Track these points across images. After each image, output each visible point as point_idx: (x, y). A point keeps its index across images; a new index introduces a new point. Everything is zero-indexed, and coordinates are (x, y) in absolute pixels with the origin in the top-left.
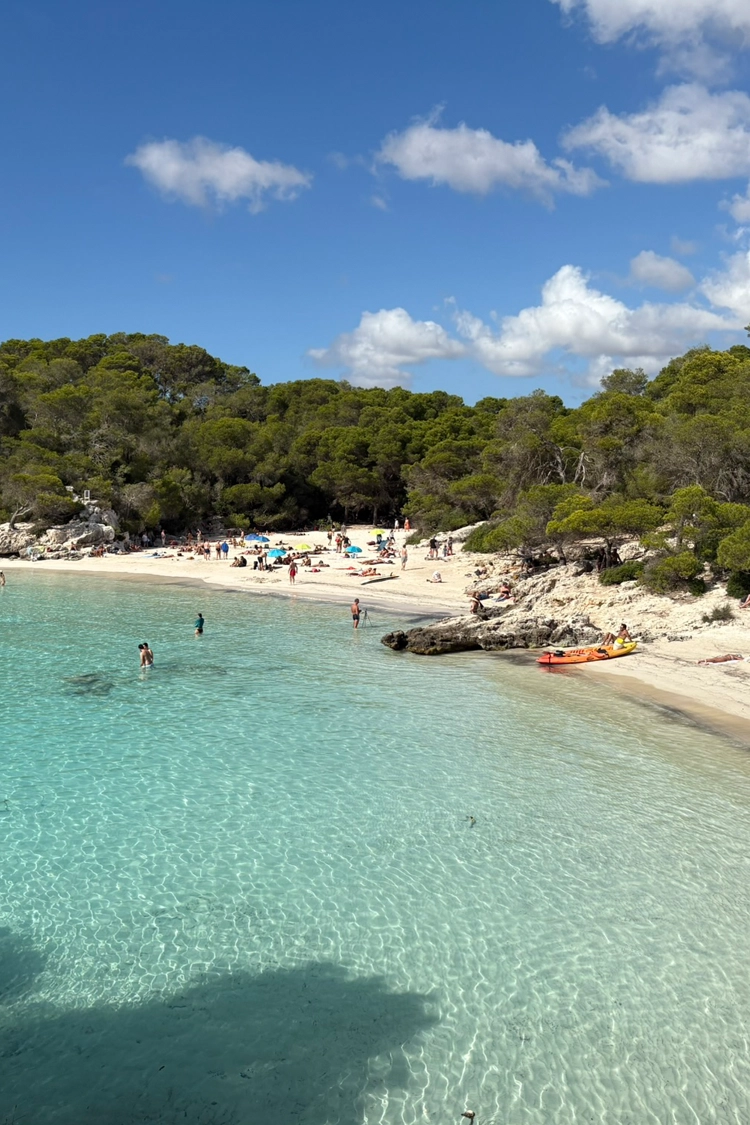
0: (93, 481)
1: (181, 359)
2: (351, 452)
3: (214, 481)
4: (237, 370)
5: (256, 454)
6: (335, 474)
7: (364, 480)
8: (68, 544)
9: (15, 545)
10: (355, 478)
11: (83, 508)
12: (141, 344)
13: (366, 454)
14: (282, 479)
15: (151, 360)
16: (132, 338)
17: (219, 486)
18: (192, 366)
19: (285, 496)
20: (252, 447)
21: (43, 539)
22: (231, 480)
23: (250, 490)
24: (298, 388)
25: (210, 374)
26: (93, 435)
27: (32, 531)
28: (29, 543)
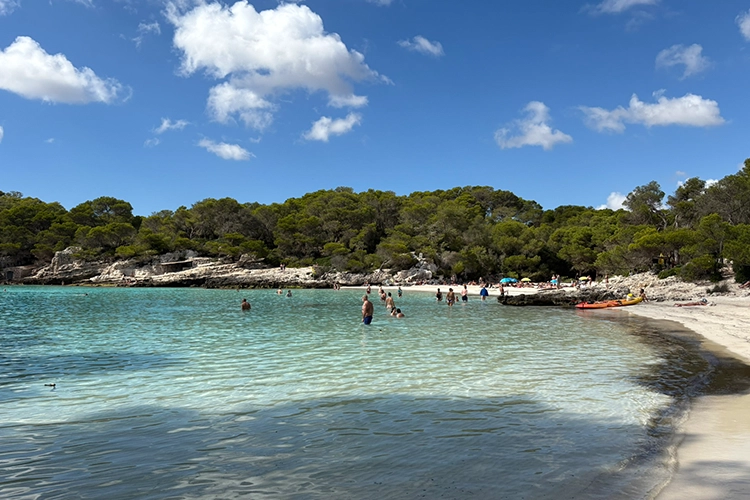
0: (426, 249)
1: (498, 197)
2: (581, 239)
3: (499, 254)
4: (530, 202)
5: (524, 240)
6: (570, 252)
7: (588, 254)
8: (407, 280)
9: (380, 279)
10: (582, 254)
11: (418, 261)
12: (478, 191)
13: (590, 240)
14: (539, 254)
15: (482, 199)
16: (474, 188)
17: (502, 257)
18: (504, 200)
19: (541, 263)
20: (522, 237)
21: (395, 276)
22: (509, 254)
23: (519, 259)
24: (560, 210)
25: (515, 204)
26: (430, 227)
27: (390, 273)
28: (388, 278)
